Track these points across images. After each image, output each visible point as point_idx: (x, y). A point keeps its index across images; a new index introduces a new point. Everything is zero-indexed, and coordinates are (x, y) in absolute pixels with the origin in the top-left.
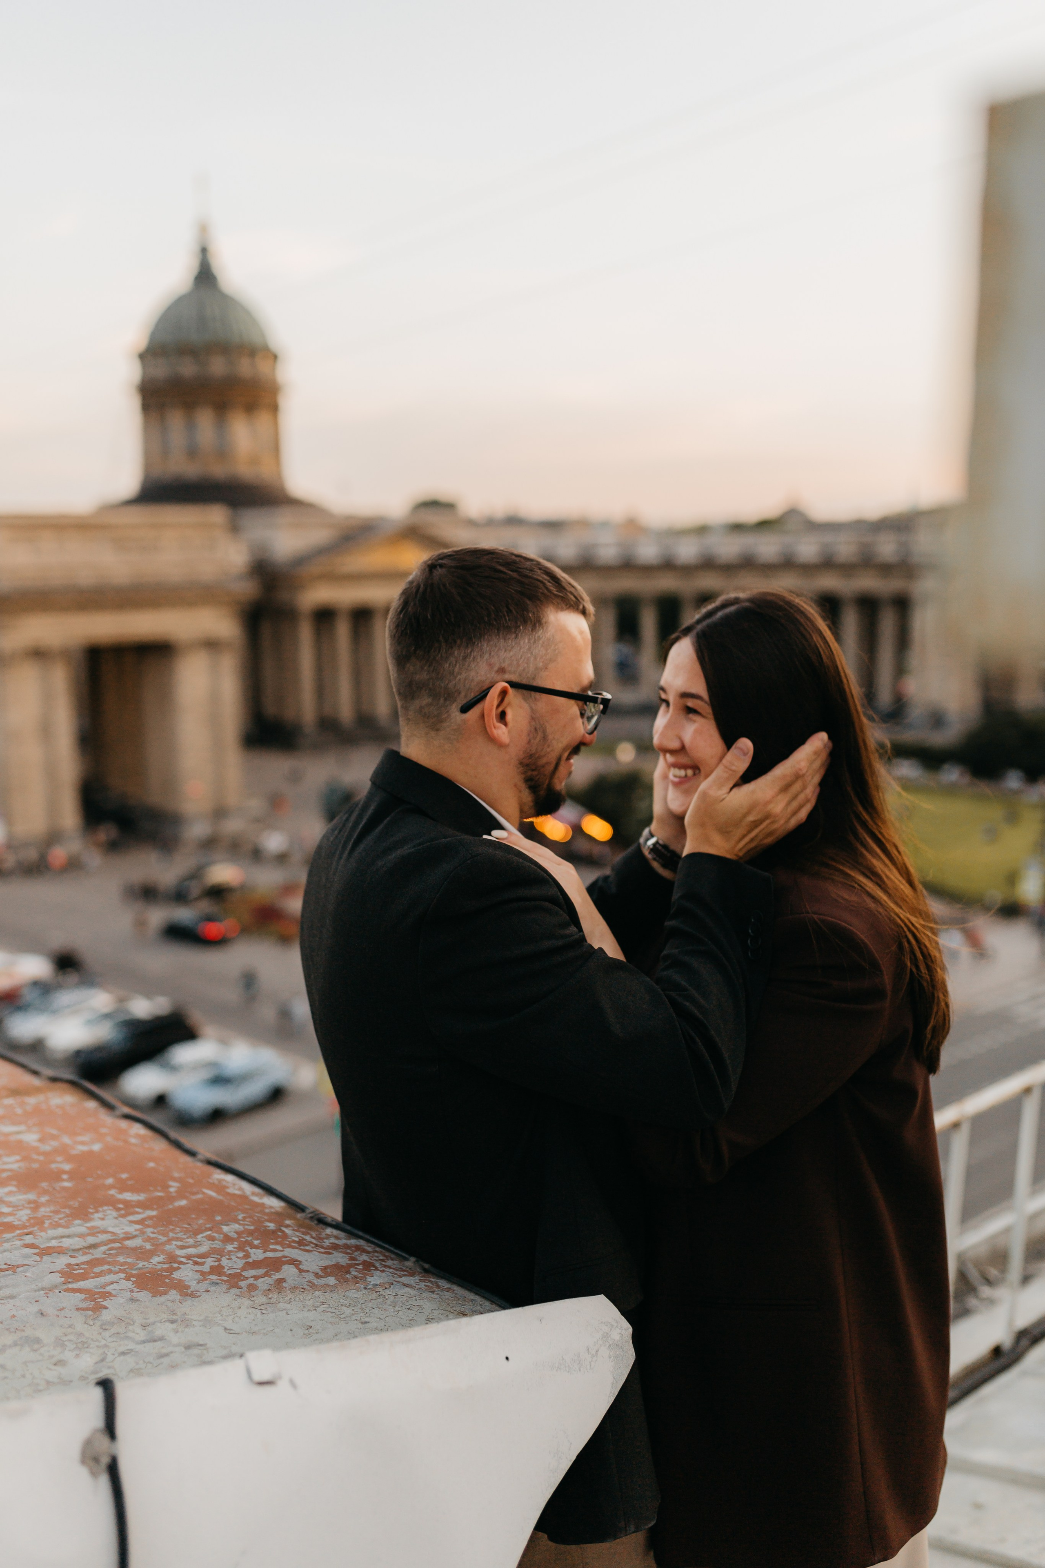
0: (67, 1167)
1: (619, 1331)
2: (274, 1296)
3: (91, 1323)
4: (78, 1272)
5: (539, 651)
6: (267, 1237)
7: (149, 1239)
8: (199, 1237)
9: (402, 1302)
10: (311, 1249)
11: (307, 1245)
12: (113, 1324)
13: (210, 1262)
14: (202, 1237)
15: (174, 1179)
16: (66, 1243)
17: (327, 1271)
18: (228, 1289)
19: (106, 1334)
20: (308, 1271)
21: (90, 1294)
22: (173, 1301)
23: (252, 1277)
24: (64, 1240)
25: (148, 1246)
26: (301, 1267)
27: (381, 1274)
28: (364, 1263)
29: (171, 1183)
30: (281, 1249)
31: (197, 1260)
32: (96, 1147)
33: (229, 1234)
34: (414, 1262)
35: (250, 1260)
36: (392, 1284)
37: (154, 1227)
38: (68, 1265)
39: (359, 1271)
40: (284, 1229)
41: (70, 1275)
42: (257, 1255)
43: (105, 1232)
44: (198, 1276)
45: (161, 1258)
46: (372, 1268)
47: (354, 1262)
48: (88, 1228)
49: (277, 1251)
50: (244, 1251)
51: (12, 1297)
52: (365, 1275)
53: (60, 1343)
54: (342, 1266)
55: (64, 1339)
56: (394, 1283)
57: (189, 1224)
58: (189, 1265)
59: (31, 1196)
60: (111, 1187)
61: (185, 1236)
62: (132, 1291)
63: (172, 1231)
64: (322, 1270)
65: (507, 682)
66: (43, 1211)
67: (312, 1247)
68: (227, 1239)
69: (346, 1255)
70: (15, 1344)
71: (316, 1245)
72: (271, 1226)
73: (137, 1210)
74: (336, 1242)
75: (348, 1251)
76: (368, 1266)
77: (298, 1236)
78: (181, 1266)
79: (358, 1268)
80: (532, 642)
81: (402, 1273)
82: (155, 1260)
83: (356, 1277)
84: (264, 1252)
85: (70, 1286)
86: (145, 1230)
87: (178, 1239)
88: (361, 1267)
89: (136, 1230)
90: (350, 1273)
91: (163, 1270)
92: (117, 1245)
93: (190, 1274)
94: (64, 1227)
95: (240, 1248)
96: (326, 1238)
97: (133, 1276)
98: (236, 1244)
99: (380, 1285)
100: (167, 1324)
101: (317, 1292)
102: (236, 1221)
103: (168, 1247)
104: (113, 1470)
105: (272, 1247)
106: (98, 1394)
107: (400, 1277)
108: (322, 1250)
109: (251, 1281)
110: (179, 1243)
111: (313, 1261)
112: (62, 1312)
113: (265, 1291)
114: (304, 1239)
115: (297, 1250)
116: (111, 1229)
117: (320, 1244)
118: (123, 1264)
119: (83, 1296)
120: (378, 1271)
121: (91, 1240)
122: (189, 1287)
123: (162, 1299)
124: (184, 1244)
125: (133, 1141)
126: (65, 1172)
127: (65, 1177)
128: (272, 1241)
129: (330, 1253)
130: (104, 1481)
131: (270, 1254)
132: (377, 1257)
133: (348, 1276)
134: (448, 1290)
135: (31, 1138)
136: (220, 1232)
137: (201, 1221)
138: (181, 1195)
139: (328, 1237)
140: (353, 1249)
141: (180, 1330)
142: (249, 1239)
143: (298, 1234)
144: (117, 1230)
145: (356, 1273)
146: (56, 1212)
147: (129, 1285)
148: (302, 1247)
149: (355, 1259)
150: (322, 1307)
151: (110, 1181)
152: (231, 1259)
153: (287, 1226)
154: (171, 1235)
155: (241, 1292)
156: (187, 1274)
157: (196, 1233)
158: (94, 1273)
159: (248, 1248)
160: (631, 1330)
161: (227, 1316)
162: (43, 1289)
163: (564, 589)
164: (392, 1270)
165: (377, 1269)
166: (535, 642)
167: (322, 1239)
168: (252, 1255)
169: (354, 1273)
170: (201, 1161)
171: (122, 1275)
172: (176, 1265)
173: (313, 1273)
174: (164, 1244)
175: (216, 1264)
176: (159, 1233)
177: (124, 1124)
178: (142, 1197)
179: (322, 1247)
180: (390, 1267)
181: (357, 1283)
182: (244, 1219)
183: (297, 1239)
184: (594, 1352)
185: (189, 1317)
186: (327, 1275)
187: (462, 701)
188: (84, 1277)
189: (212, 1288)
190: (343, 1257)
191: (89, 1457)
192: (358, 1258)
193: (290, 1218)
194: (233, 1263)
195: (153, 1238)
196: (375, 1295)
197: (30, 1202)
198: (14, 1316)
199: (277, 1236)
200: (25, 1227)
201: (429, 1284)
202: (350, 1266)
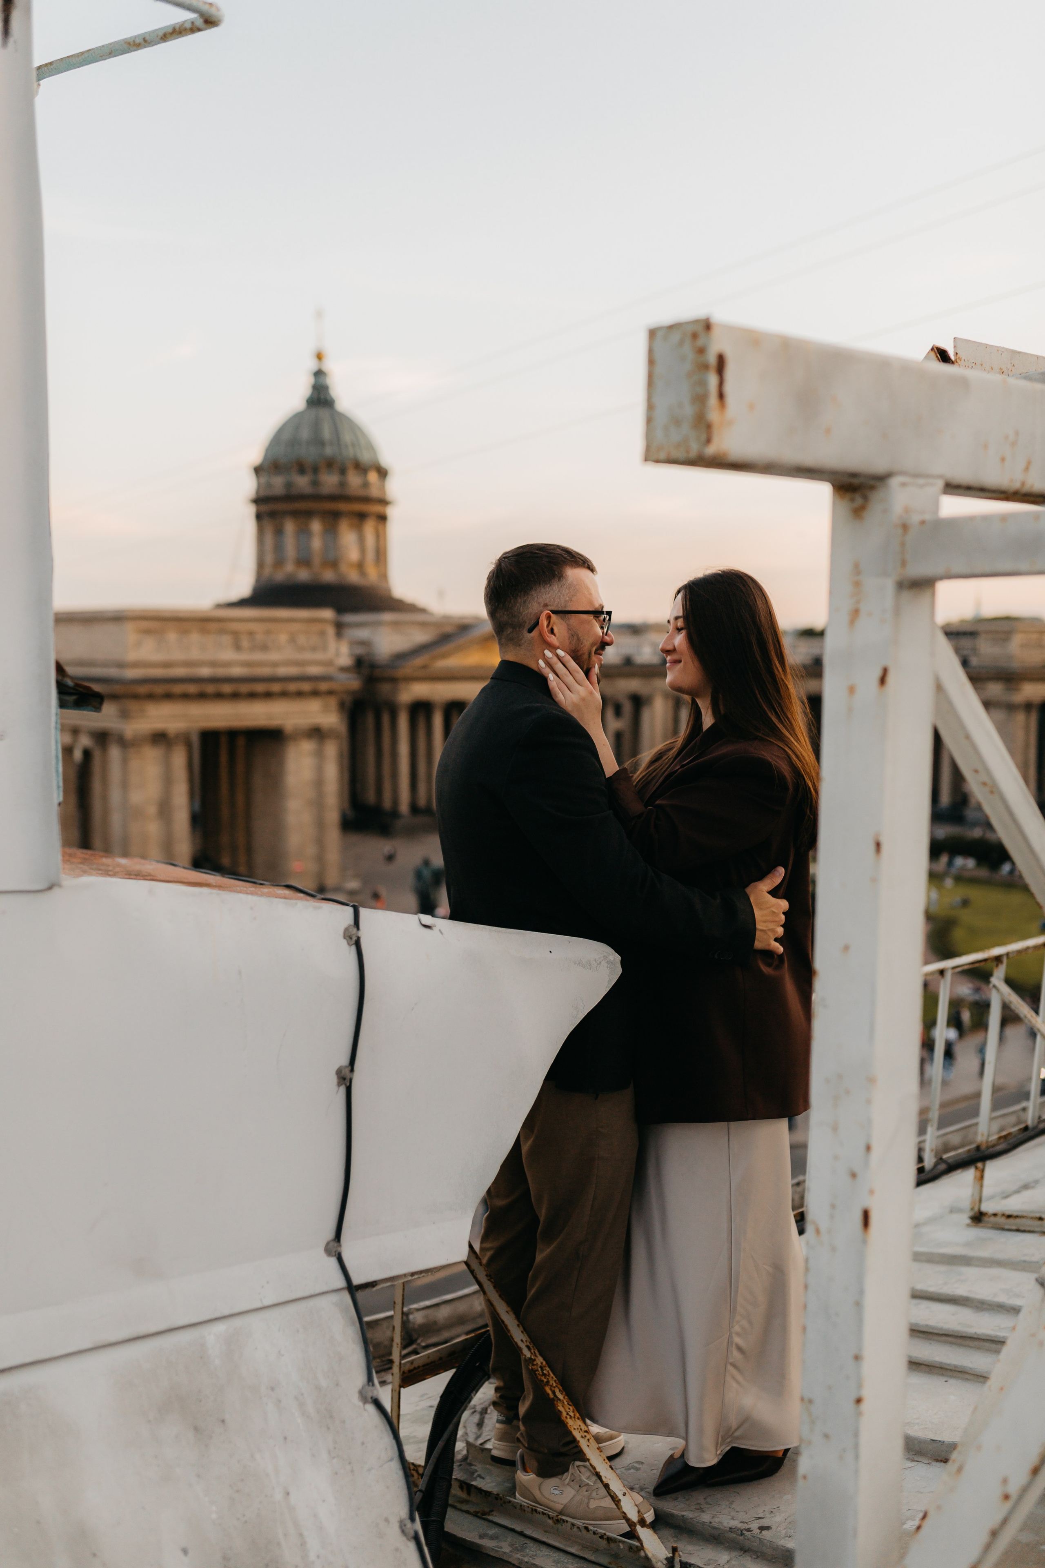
5: (565, 591)
65: (550, 611)
80: (560, 586)
104: (358, 944)
130: (354, 948)
163: (575, 556)
166: (561, 587)
187: (527, 626)
191: (347, 936)
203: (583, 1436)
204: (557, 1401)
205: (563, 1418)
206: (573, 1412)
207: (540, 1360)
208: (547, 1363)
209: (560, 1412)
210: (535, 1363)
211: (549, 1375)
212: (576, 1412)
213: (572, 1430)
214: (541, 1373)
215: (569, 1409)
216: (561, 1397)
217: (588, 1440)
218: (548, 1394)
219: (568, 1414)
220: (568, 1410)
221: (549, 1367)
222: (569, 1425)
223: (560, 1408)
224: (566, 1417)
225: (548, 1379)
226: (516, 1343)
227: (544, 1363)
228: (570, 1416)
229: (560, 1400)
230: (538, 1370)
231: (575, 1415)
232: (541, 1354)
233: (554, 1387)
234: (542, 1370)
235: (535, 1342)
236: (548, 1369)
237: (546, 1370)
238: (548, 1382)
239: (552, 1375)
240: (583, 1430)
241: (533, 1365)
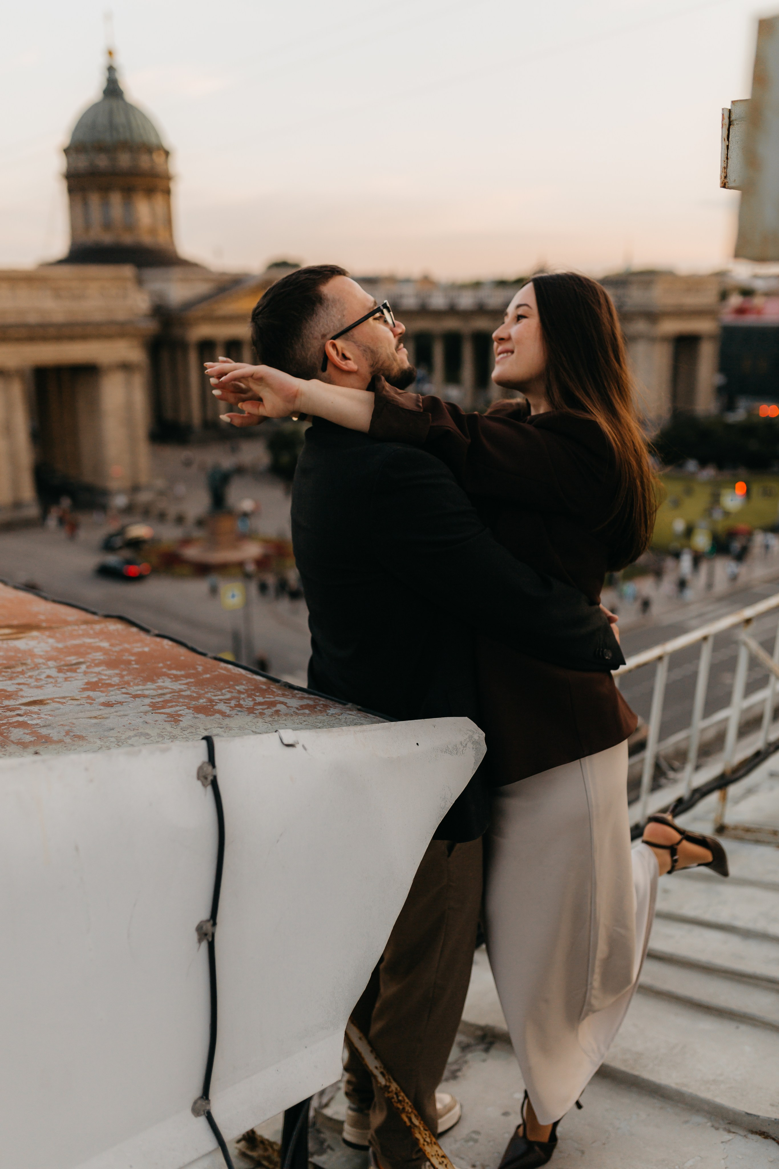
0: (133, 658)
1: (478, 735)
2: (276, 718)
3: (175, 727)
4: (158, 705)
6: (263, 693)
7: (194, 692)
8: (224, 691)
9: (350, 721)
10: (291, 698)
11: (288, 696)
12: (188, 728)
13: (233, 703)
14: (225, 691)
15: (199, 665)
16: (147, 692)
17: (302, 707)
18: (248, 714)
19: (185, 732)
20: (292, 707)
21: (170, 715)
22: (219, 719)
23: (261, 709)
24: (145, 691)
25: (195, 695)
26: (287, 705)
27: (334, 709)
28: (323, 704)
29: (198, 667)
31: (226, 701)
32: (146, 649)
33: (240, 690)
35: (257, 702)
36: (343, 714)
37: (195, 686)
38: (152, 702)
39: (321, 708)
40: (271, 688)
41: (154, 707)
42: (260, 699)
43: (166, 688)
44: (229, 708)
45: (204, 700)
46: (329, 707)
47: (318, 704)
48: (156, 686)
49: (270, 698)
50: (251, 698)
51: (126, 715)
52: (326, 710)
53: (160, 735)
54: (311, 705)
55: (162, 734)
57: (215, 685)
58: (222, 704)
59: (117, 671)
60: (162, 668)
61: (215, 691)
62: (193, 714)
63: (207, 688)
64: (300, 707)
66: (126, 678)
68: (240, 692)
70: (136, 736)
72: (264, 687)
73: (182, 678)
74: (303, 696)
76: (326, 706)
78: (217, 704)
81: (347, 709)
82: (201, 701)
83: (320, 710)
84: (264, 698)
85: (157, 711)
86: (190, 688)
87: (210, 692)
88: (322, 706)
89: (185, 688)
90: (316, 708)
91: (208, 706)
92: (176, 694)
93: (224, 707)
94: (142, 685)
95: (249, 696)
97: (192, 708)
98: (246, 695)
99: (335, 714)
100: (218, 729)
101: (300, 716)
102: (242, 684)
103: (206, 695)
104: (214, 784)
105: (267, 696)
106: (204, 743)
107: (346, 711)
108: (297, 699)
109: (261, 711)
110: (212, 694)
111: (294, 703)
112: (157, 722)
113: (270, 715)
115: (283, 698)
116: (170, 687)
117: (294, 696)
118: (183, 702)
119: (166, 716)
121: (160, 692)
122: (226, 713)
123: (212, 717)
124: (216, 694)
125: (167, 647)
126: (132, 661)
127: (133, 663)
129: (302, 700)
130: (210, 789)
131: (267, 699)
132: (329, 702)
133: (316, 710)
134: (374, 718)
135: (105, 644)
136: (235, 689)
137: (222, 684)
138: (206, 671)
139: (296, 694)
140: (314, 700)
141: (227, 731)
142: (253, 692)
143: (280, 691)
144: (174, 687)
145: (320, 709)
146: (135, 679)
147: (191, 711)
150: (305, 723)
151: (161, 665)
152: (245, 701)
153: (273, 688)
154: (206, 690)
155: (256, 715)
156: (221, 707)
157: (221, 689)
158: (168, 706)
159: (254, 697)
160: (484, 735)
161: (252, 726)
162: (141, 712)
165: (331, 707)
167: (293, 694)
168: (257, 700)
169: (319, 708)
170: (211, 658)
171: (185, 707)
172: (214, 703)
173: (295, 708)
174: (204, 694)
175: (238, 703)
176: (199, 689)
177: (158, 640)
178: (183, 673)
180: (339, 707)
181: (322, 713)
182: (247, 683)
184: (464, 745)
185: (230, 726)
186: (303, 709)
188: (163, 707)
189: (239, 713)
191: (201, 776)
192: (319, 702)
193: (273, 685)
194: (248, 702)
195: (196, 692)
196: (333, 718)
197: (117, 674)
198: (130, 723)
199: (267, 691)
200: (118, 685)
201: (362, 716)
202: (315, 706)
203: (441, 1162)
204: (414, 1129)
205: (421, 1146)
206: (430, 1137)
207: (394, 1086)
208: (401, 1088)
209: (418, 1140)
210: (390, 1090)
211: (404, 1100)
212: (432, 1136)
213: (430, 1157)
214: (396, 1100)
215: (426, 1134)
216: (416, 1122)
217: (446, 1166)
218: (405, 1122)
219: (425, 1141)
220: (424, 1136)
221: (404, 1092)
222: (426, 1153)
223: (418, 1136)
224: (424, 1145)
225: (403, 1105)
226: (371, 1071)
227: (399, 1089)
228: (427, 1142)
229: (416, 1126)
230: (393, 1098)
231: (431, 1140)
232: (395, 1080)
233: (410, 1113)
234: (398, 1097)
235: (388, 1070)
236: (402, 1094)
237: (400, 1096)
238: (404, 1109)
239: (407, 1100)
240: (440, 1155)
241: (389, 1092)
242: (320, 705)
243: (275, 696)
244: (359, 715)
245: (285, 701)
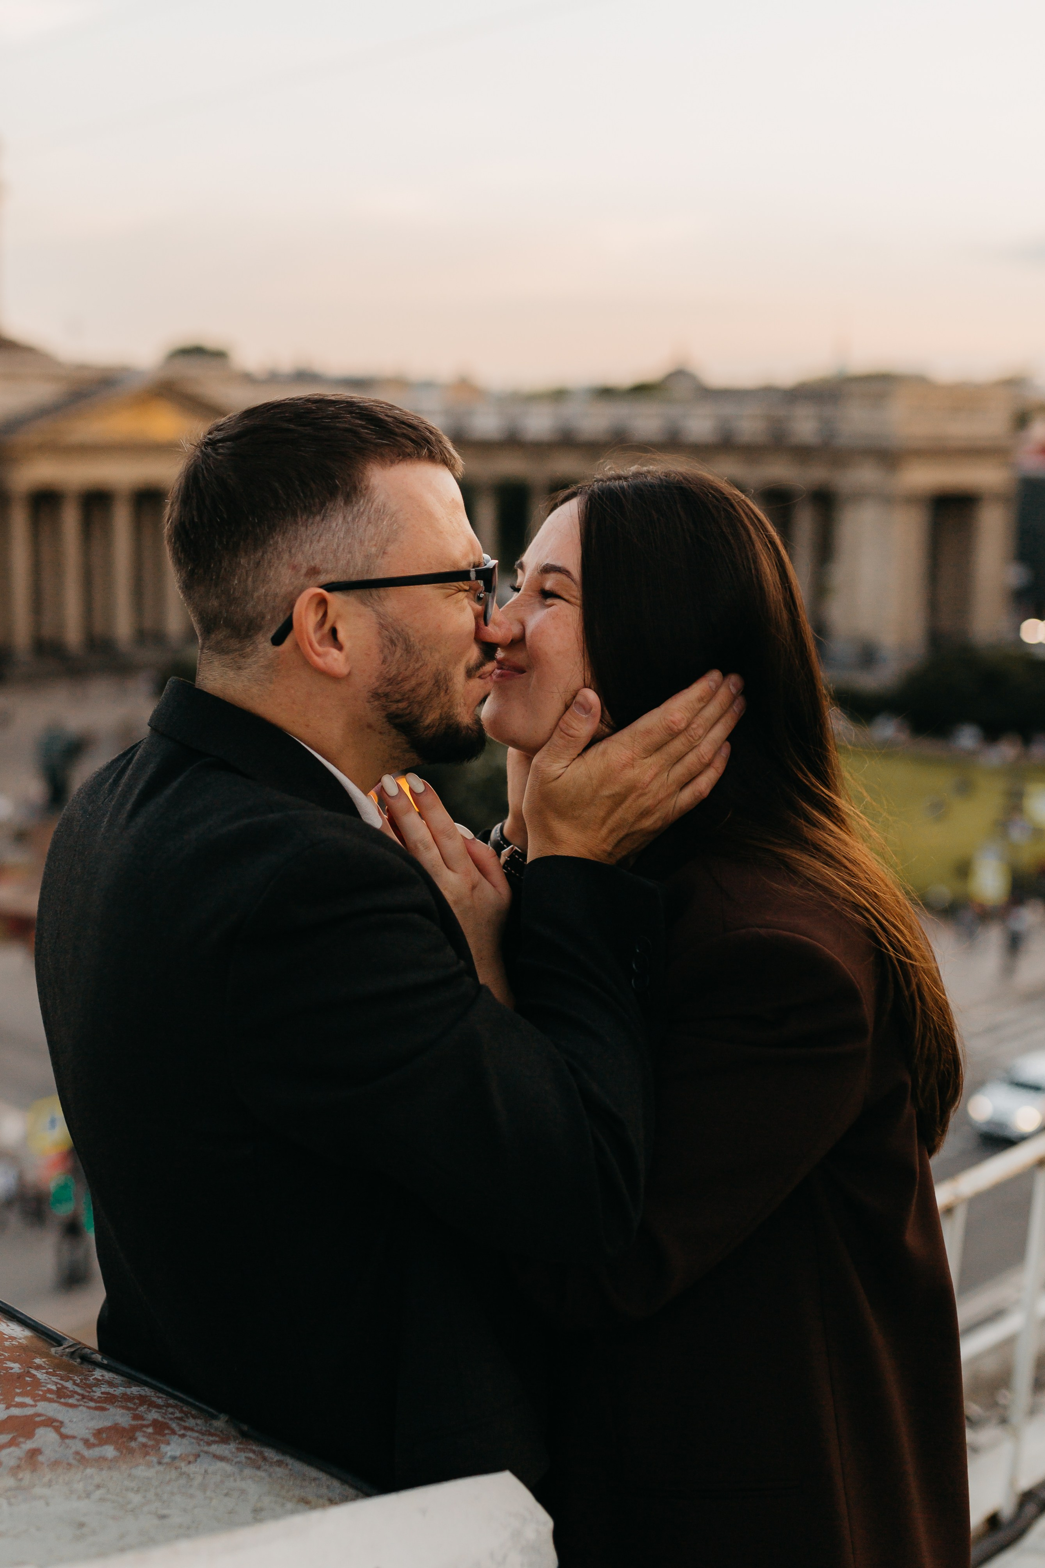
1: (536, 1526)
6: (10, 1384)
10: (75, 1402)
11: (71, 1397)
17: (102, 1436)
20: (74, 1437)
26: (63, 1430)
27: (180, 1440)
28: (155, 1423)
30: (30, 1402)
34: (227, 1422)
36: (199, 1456)
39: (149, 1436)
40: (33, 1372)
46: (166, 1432)
47: (140, 1422)
49: (26, 1406)
52: (158, 1442)
54: (124, 1429)
56: (202, 1454)
64: (94, 1435)
67: (78, 1400)
69: (127, 1412)
71: (83, 1397)
72: (16, 1367)
74: (111, 1390)
75: (130, 1405)
76: (161, 1429)
77: (56, 1383)
79: (144, 1432)
81: (211, 1438)
83: (144, 1445)
84: (7, 1408)
88: (150, 1430)
90: (135, 1439)
96: (96, 1385)
99: (182, 1461)
105: (18, 1399)
107: (209, 1444)
108: (92, 1404)
114: (64, 1387)
115: (55, 1405)
117: (87, 1394)
120: (177, 1437)
128: (18, 1391)
129: (103, 1409)
131: (15, 1411)
132: (172, 1413)
133: (133, 1444)
139: (98, 1383)
140: (137, 1401)
143: (54, 1379)
148: (62, 1400)
149: (142, 1418)
153: (38, 1368)
164: (196, 1435)
165: (174, 1432)
166: (354, 520)
167: (90, 1386)
169: (142, 1439)
173: (82, 1439)
179: (92, 1400)
180: (192, 1430)
181: (147, 1454)
183: (54, 1388)
186: (102, 1443)
190: (123, 1415)
192: (145, 1416)
193: (43, 1355)
199: (24, 1382)
201: (251, 1455)
202: (134, 1429)
242: (147, 1426)
243: (37, 1398)
244: (242, 1456)
245: (60, 1417)
